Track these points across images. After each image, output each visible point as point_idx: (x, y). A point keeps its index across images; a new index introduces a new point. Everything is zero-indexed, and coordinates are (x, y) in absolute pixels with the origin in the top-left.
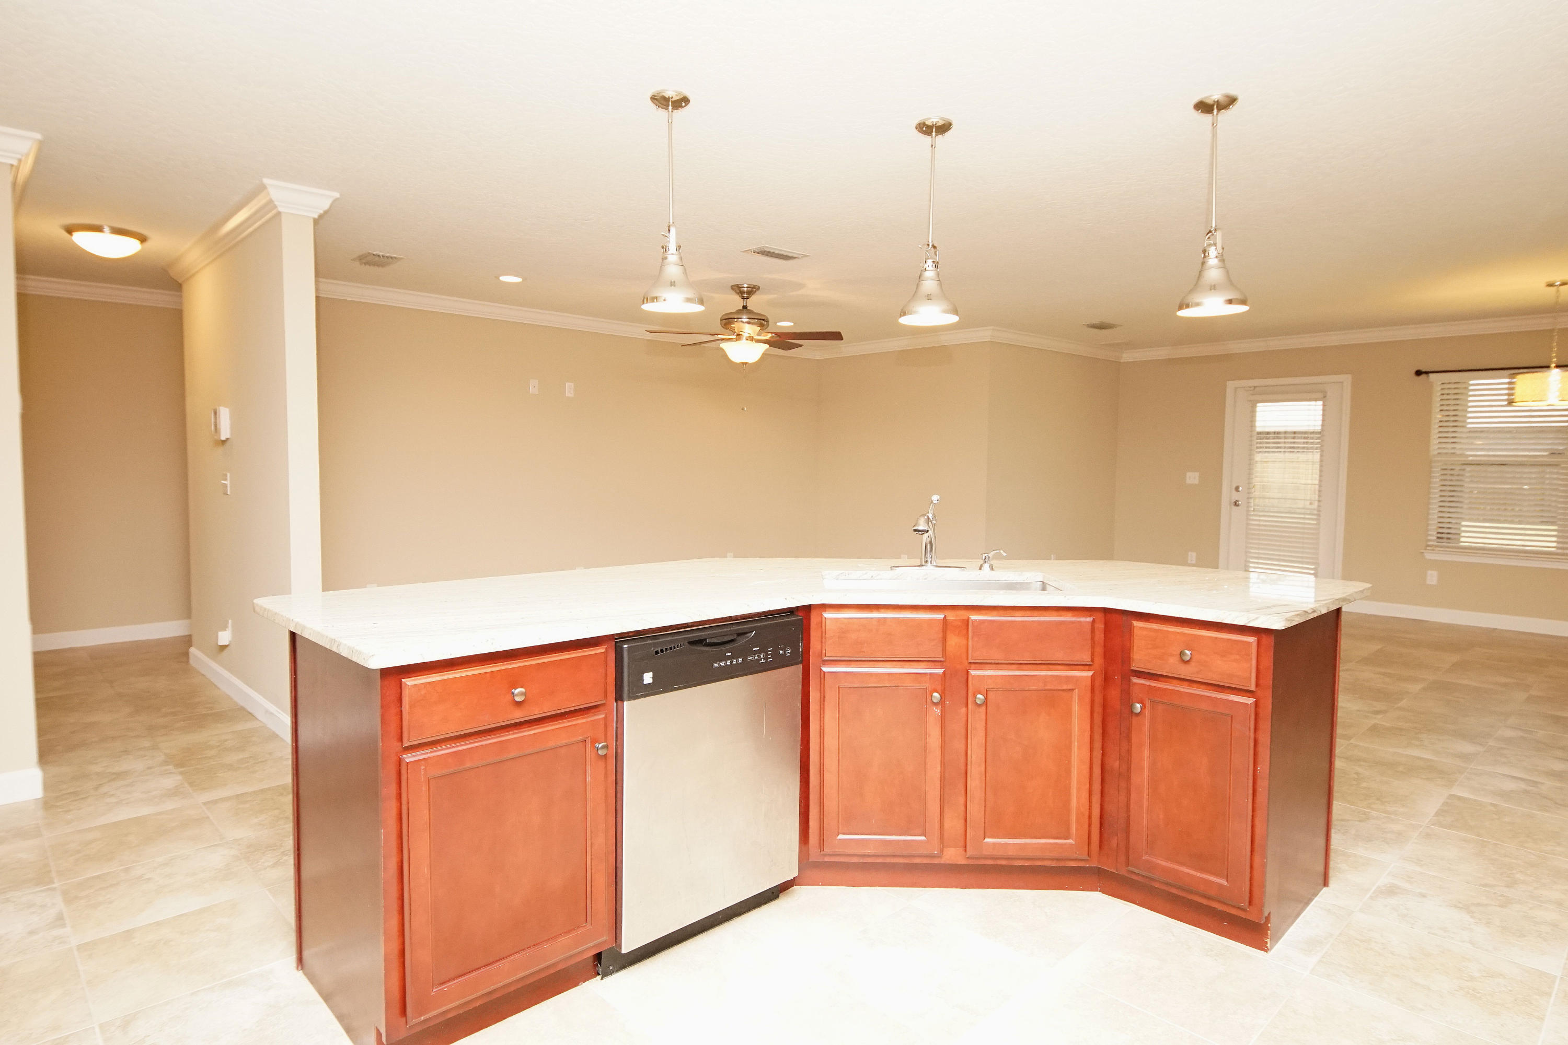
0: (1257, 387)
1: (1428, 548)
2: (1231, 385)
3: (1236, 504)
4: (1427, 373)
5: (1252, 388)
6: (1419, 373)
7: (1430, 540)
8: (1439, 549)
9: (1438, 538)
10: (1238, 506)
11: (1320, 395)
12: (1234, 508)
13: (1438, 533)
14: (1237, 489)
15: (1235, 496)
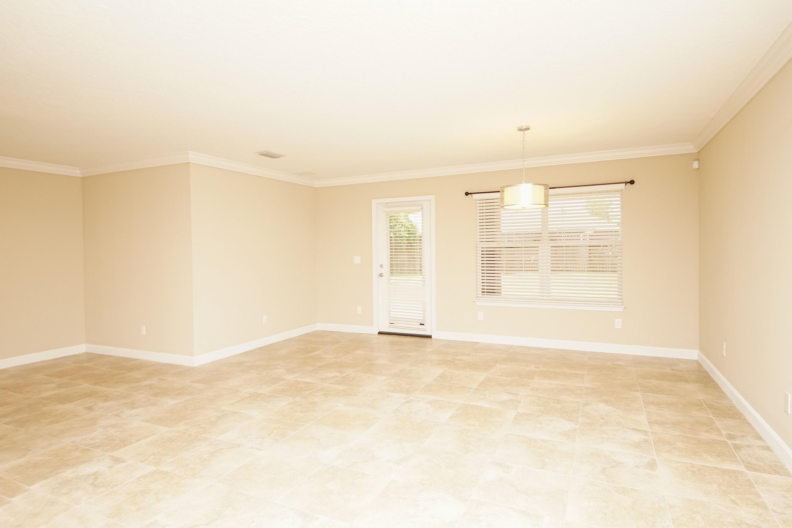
0: (388, 203)
1: (477, 298)
2: (374, 202)
3: (381, 275)
4: (471, 194)
5: (385, 204)
6: (467, 194)
7: (479, 294)
8: (483, 299)
9: (482, 292)
10: (382, 276)
11: (419, 208)
12: (380, 278)
13: (482, 289)
14: (381, 266)
15: (381, 271)
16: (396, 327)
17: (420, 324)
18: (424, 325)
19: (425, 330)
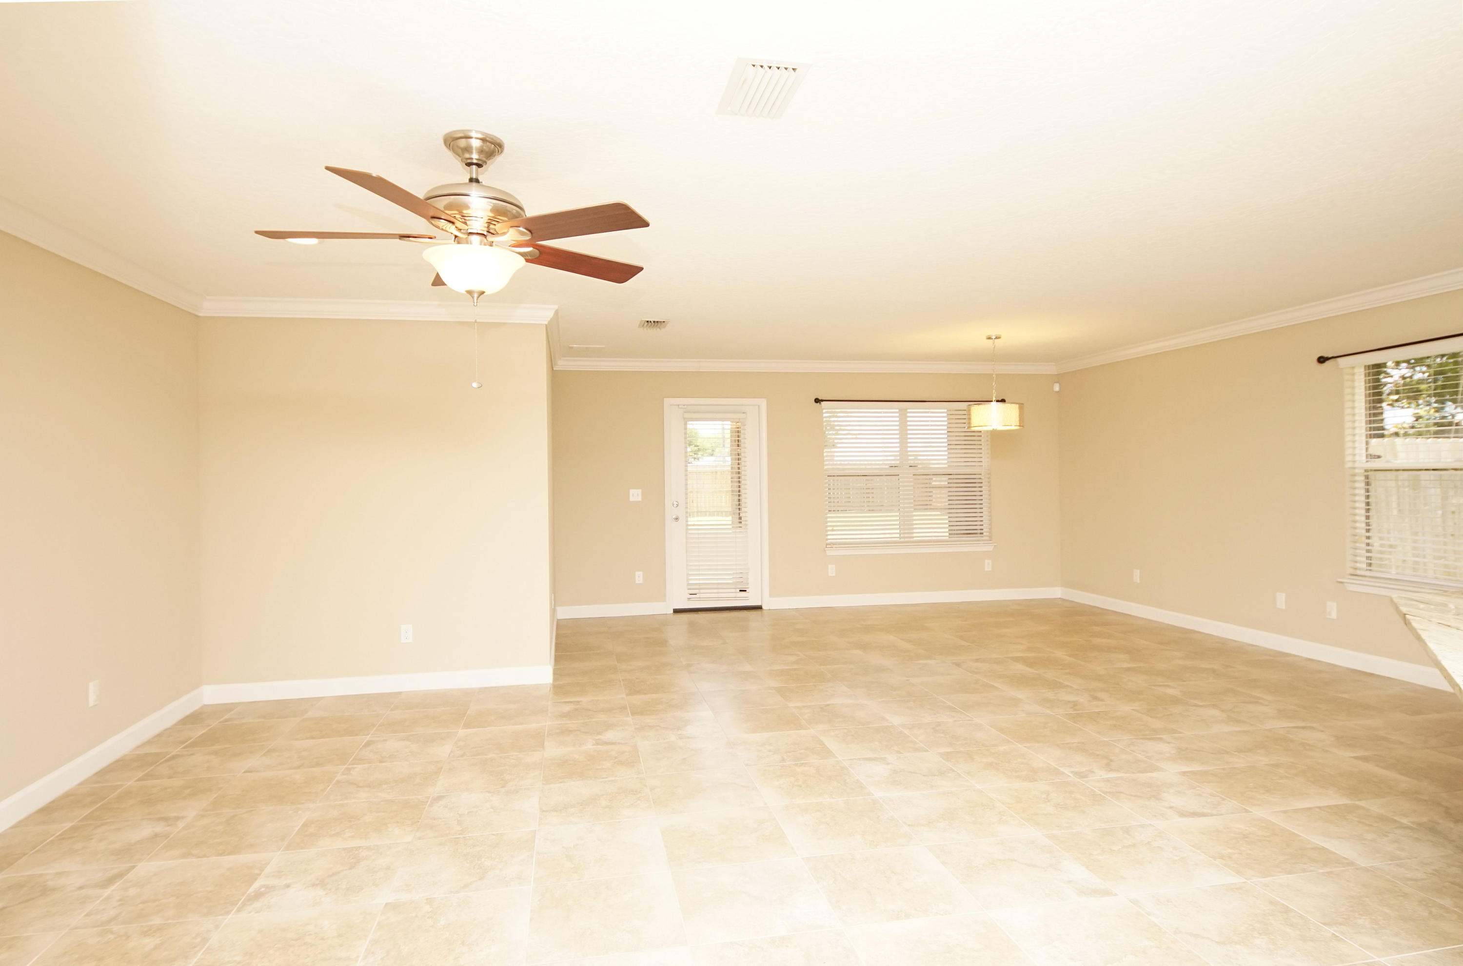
1: (827, 546)
2: (668, 402)
4: (821, 401)
8: (835, 546)
10: (677, 521)
12: (675, 523)
14: (676, 504)
15: (675, 512)
16: (700, 599)
17: (740, 591)
18: (745, 591)
19: (745, 598)
